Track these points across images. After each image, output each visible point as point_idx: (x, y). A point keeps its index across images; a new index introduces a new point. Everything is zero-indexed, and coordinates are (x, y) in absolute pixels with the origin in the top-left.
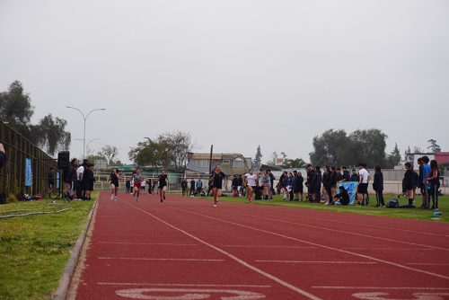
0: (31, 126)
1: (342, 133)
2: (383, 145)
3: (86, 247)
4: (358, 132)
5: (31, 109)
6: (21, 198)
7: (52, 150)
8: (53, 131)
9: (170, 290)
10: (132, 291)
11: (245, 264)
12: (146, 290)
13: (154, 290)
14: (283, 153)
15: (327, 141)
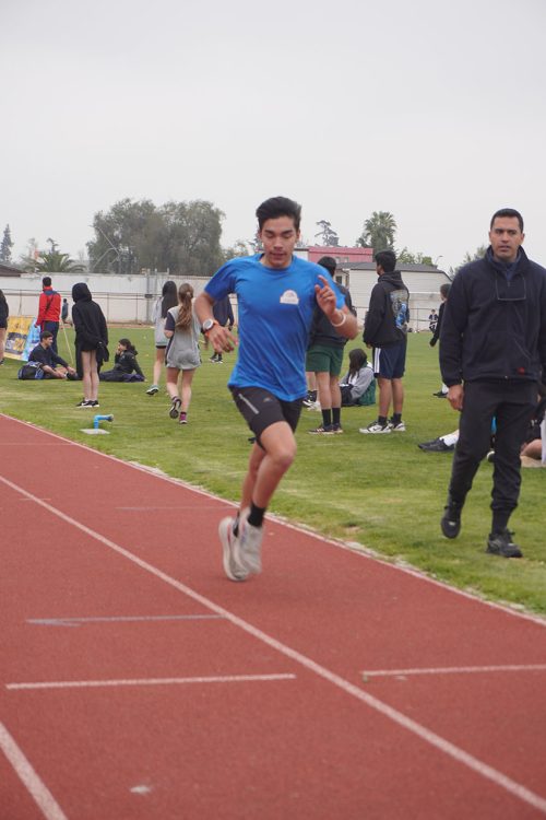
1: (147, 207)
4: (173, 206)
14: (50, 240)
15: (119, 221)
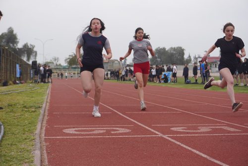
0: (18, 49)
1: (164, 49)
2: (183, 54)
3: (47, 108)
4: (172, 48)
5: (18, 40)
6: (15, 83)
7: (28, 60)
8: (28, 50)
9: (87, 129)
10: (70, 129)
11: (121, 114)
12: (77, 129)
13: (80, 129)
15: (157, 53)
